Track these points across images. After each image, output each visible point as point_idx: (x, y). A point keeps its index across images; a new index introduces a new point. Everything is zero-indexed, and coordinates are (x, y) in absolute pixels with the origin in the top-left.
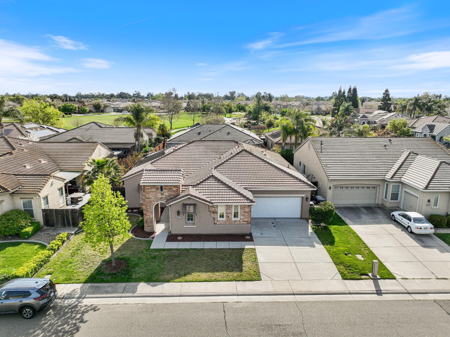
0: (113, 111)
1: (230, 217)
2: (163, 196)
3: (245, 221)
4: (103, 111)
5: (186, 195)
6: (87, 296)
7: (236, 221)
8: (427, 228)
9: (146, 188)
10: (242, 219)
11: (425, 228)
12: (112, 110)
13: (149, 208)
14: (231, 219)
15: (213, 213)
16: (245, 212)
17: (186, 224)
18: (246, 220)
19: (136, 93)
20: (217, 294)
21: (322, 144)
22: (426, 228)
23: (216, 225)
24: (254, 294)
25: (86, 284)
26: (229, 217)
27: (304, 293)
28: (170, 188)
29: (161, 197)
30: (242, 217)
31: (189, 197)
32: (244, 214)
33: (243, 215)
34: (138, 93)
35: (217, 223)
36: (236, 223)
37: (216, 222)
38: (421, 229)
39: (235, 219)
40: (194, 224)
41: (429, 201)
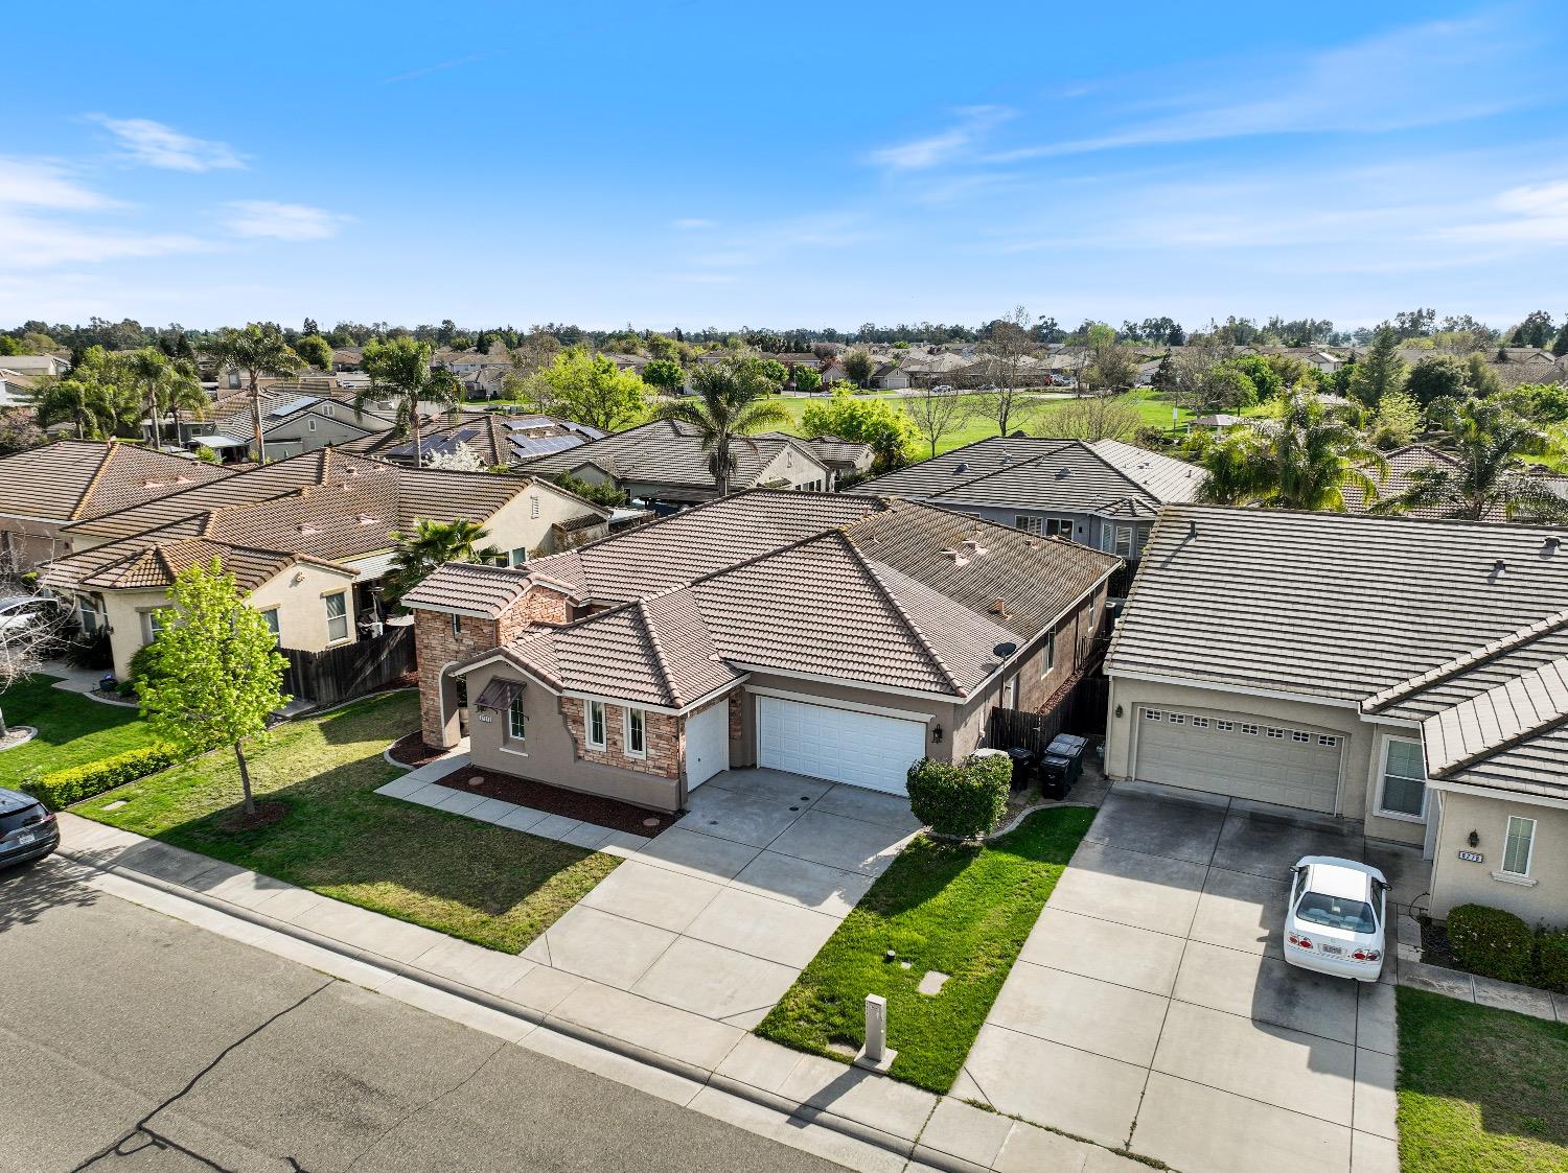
0: (906, 383)
1: (619, 743)
2: (462, 648)
3: (660, 768)
4: (875, 385)
5: (494, 654)
6: (119, 869)
7: (635, 762)
8: (1339, 951)
9: (423, 615)
10: (653, 760)
11: (1327, 949)
12: (905, 380)
13: (430, 676)
14: (621, 751)
15: (574, 722)
16: (659, 737)
17: (506, 741)
18: (664, 763)
19: (1041, 322)
20: (358, 952)
21: (1193, 535)
22: (1332, 949)
23: (580, 763)
24: (442, 984)
25: (153, 841)
26: (615, 743)
27: (576, 1032)
28: (476, 625)
29: (456, 648)
30: (652, 752)
31: (500, 658)
32: (657, 741)
33: (655, 747)
34: (1049, 322)
35: (587, 758)
36: (636, 768)
37: (581, 753)
38: (1305, 944)
39: (632, 755)
40: (522, 746)
41: (1474, 839)
